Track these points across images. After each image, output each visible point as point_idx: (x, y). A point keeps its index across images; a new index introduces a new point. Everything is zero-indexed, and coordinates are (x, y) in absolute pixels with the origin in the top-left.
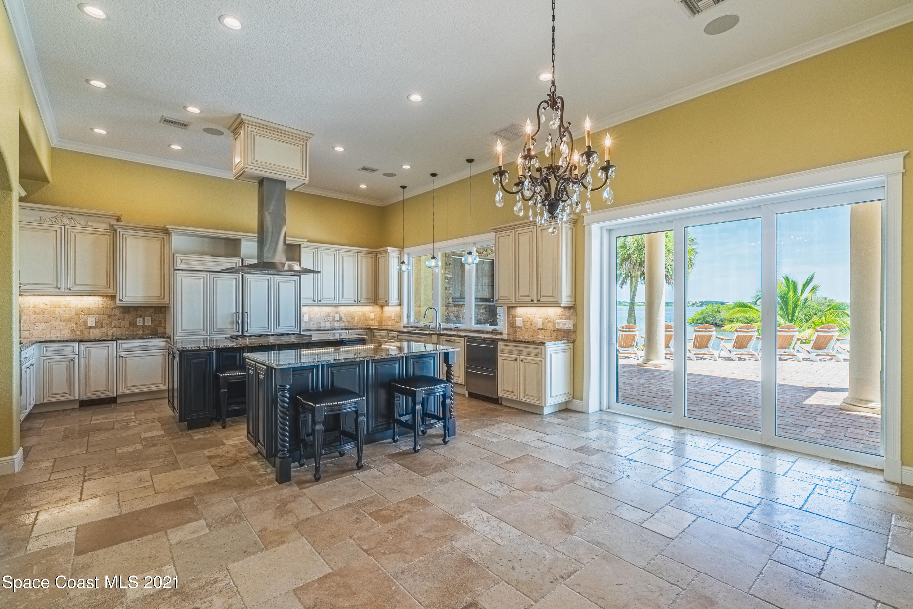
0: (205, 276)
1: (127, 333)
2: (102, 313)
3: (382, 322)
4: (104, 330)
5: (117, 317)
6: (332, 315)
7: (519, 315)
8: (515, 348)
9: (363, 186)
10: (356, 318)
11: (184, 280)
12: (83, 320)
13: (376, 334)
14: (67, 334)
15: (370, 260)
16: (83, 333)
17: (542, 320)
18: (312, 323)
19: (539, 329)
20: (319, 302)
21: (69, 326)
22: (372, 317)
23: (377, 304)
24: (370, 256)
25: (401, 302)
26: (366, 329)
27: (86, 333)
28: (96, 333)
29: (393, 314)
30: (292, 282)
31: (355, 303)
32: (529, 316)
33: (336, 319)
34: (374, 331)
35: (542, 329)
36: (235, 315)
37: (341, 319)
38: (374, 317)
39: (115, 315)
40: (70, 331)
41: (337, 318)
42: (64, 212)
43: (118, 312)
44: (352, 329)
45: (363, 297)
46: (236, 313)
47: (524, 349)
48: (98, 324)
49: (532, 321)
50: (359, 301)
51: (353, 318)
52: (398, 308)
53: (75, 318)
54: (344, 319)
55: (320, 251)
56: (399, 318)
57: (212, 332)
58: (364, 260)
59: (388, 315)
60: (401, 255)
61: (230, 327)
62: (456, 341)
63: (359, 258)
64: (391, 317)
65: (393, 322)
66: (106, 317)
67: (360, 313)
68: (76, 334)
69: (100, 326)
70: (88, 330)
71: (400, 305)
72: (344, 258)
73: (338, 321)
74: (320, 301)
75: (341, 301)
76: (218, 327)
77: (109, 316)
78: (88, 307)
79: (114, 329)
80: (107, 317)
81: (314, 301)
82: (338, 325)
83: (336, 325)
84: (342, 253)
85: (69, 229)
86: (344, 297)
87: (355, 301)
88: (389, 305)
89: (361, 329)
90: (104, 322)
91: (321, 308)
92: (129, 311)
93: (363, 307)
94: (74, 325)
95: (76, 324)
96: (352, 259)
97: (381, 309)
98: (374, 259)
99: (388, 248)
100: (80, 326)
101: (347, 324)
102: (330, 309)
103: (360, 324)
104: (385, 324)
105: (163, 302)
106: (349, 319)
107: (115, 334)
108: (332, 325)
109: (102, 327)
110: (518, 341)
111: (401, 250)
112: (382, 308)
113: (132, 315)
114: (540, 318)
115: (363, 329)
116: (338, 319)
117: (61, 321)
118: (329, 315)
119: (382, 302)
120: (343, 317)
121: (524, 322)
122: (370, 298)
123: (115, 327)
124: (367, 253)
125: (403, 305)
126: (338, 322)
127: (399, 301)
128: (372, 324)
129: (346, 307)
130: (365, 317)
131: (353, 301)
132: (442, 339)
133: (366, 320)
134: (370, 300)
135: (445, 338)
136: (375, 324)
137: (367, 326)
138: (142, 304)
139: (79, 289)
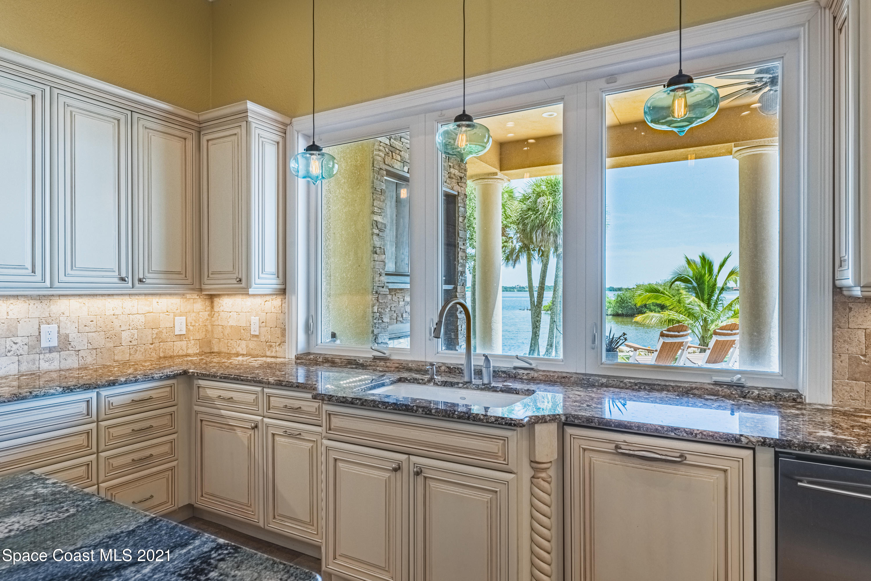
3: (211, 343)
6: (26, 329)
10: (124, 335)
13: (211, 393)
15: (178, 144)
22: (180, 328)
23: (201, 290)
25: (285, 283)
26: (168, 377)
29: (255, 320)
31: (123, 285)
33: (44, 344)
34: (202, 383)
38: (188, 330)
41: (50, 340)
44: (112, 384)
45: (155, 267)
50: (140, 281)
51: (114, 336)
52: (277, 301)
56: (279, 331)
58: (157, 140)
59: (232, 323)
60: (284, 139)
62: (691, 459)
63: (140, 133)
64: (247, 329)
65: (252, 345)
67: (140, 320)
71: (283, 292)
72: (77, 118)
73: (51, 350)
75: (62, 278)
82: (55, 365)
83: (45, 365)
86: (79, 264)
87: (123, 279)
88: (251, 291)
89: (153, 379)
93: (150, 298)
97: (208, 303)
98: (191, 144)
99: (251, 106)
101: (89, 360)
102: (17, 309)
103: (139, 356)
104: (224, 350)
106: (99, 340)
108: (25, 367)
111: (287, 120)
112: (212, 302)
115: (161, 379)
116: (55, 343)
118: (11, 333)
119: (210, 287)
120: (72, 336)
122: (178, 269)
124: (164, 118)
125: (295, 292)
126: (55, 355)
127: (280, 281)
128: (181, 353)
129: (85, 300)
130: (156, 331)
131: (116, 280)
132: (585, 444)
133: (159, 338)
134: (177, 276)
135: (610, 441)
136: (190, 351)
137: (165, 357)
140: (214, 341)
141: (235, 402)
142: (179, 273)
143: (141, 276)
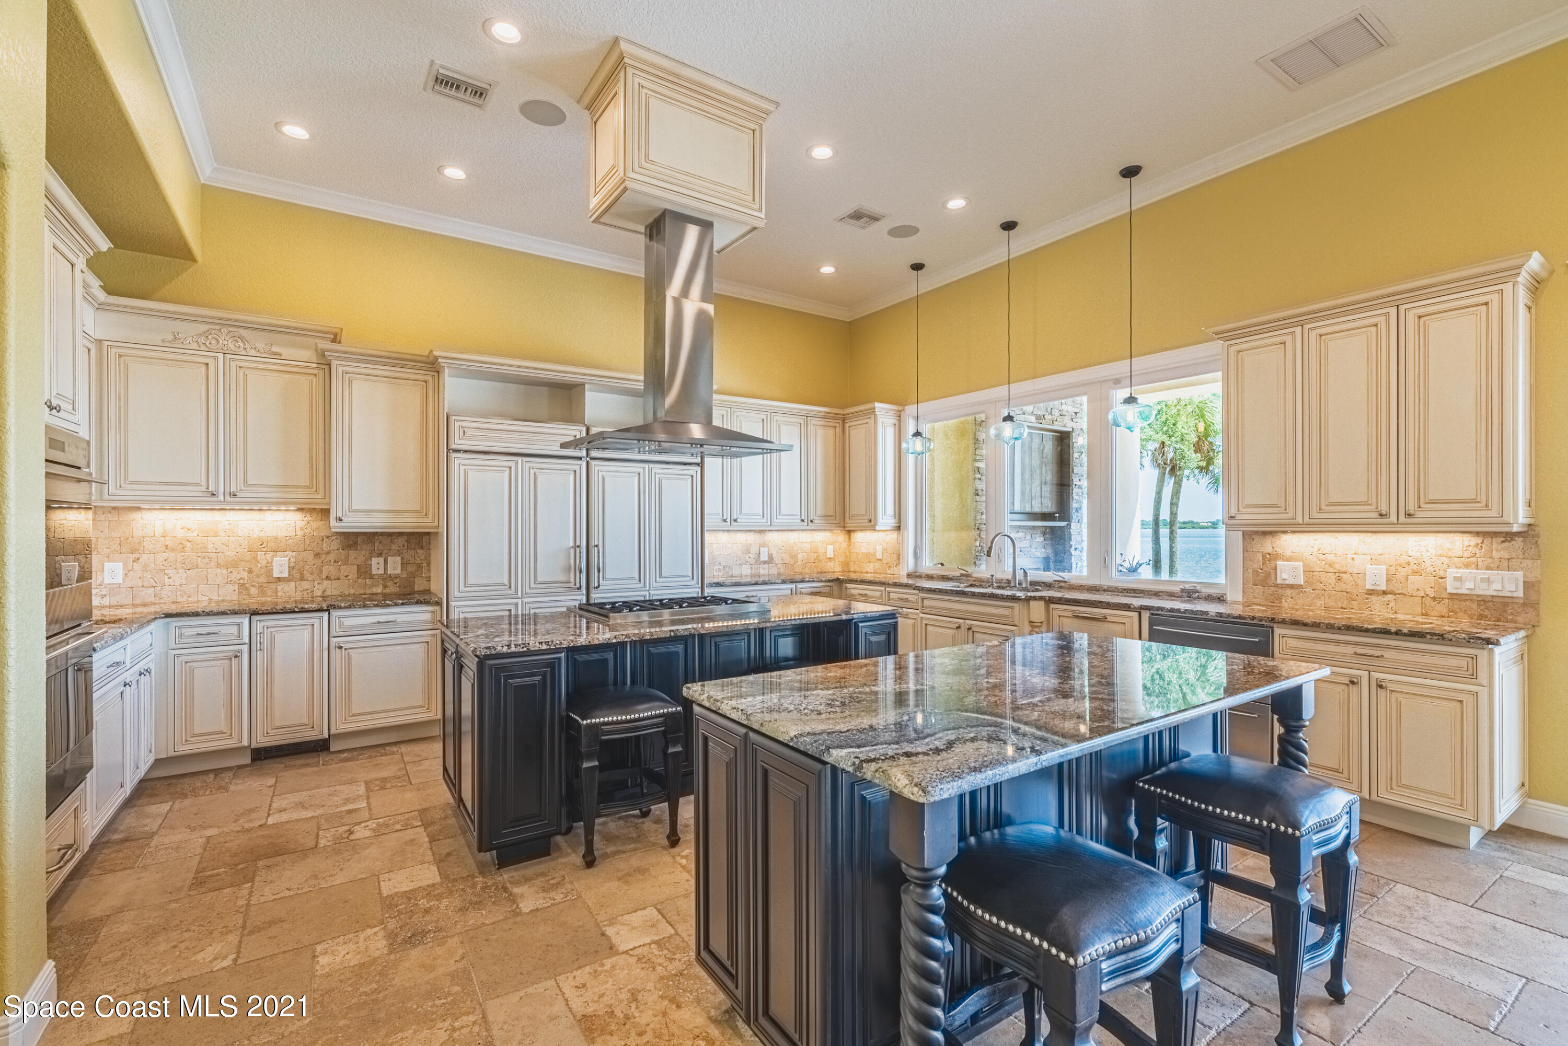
0: (512, 464)
1: (352, 591)
2: (302, 548)
3: (848, 564)
4: (305, 585)
5: (332, 557)
6: (754, 550)
7: (1288, 553)
8: (1350, 650)
9: (828, 270)
10: (800, 556)
11: (471, 475)
12: (264, 563)
13: (854, 592)
14: (229, 596)
15: (831, 432)
16: (263, 593)
17: (1384, 567)
18: (716, 567)
19: (1371, 592)
20: (733, 523)
21: (235, 576)
22: (830, 554)
23: (844, 527)
24: (831, 424)
25: (899, 522)
26: (829, 581)
27: (269, 592)
28: (289, 593)
29: (879, 548)
30: (687, 480)
31: (803, 524)
32: (1330, 558)
33: (762, 559)
34: (849, 585)
35: (1384, 593)
36: (573, 551)
37: (770, 560)
38: (835, 555)
39: (328, 553)
40: (236, 587)
41: (764, 557)
42: (225, 323)
43: (335, 544)
45: (819, 513)
46: (577, 547)
47: (1388, 654)
48: (294, 572)
49: (1343, 569)
50: (812, 521)
51: (794, 557)
52: (894, 535)
53: (248, 558)
54: (777, 559)
55: (736, 413)
56: (895, 557)
57: (528, 590)
58: (820, 432)
59: (864, 550)
60: (899, 421)
61: (562, 578)
62: (1109, 618)
63: (811, 428)
64: (874, 555)
65: (877, 566)
66: (309, 556)
67: (807, 547)
68: (249, 594)
69: (298, 576)
70: (273, 586)
71: (898, 528)
72: (783, 427)
73: (765, 562)
74: (735, 520)
75: (775, 521)
76: (540, 579)
77: (317, 555)
78: (274, 534)
79: (326, 582)
80: (312, 557)
81: (725, 521)
82: (767, 572)
83: (762, 572)
84: (778, 418)
85: (234, 360)
86: (782, 512)
87: (803, 521)
88: (877, 528)
89: (821, 581)
90: (307, 567)
91: (732, 534)
92: (356, 543)
93: (813, 532)
94: (245, 575)
95: (250, 571)
96: (797, 429)
97: (847, 536)
98: (839, 430)
99: (877, 405)
100: (258, 576)
101: (782, 570)
102: (751, 538)
103: (807, 570)
104: (858, 569)
105: (424, 523)
106: (787, 559)
107: (328, 593)
108: (753, 572)
109: (302, 579)
110: (1367, 630)
111: (901, 408)
112: (850, 536)
113: (363, 553)
114: (1373, 561)
115: (826, 581)
116: (766, 559)
117: (218, 566)
118: (748, 552)
119: (850, 525)
120: (775, 555)
121: (1308, 571)
123: (328, 578)
124: (825, 417)
125: (906, 528)
126: (766, 566)
127: (897, 520)
128: (830, 570)
129: (780, 533)
130: (816, 554)
131: (799, 521)
132: (1060, 613)
133: (818, 560)
134: (832, 518)
135: (1071, 610)
136: (836, 570)
137: (821, 572)
138: (382, 527)
139: (254, 495)
140: (851, 564)
141: (869, 597)
142: (832, 516)
143: (812, 518)
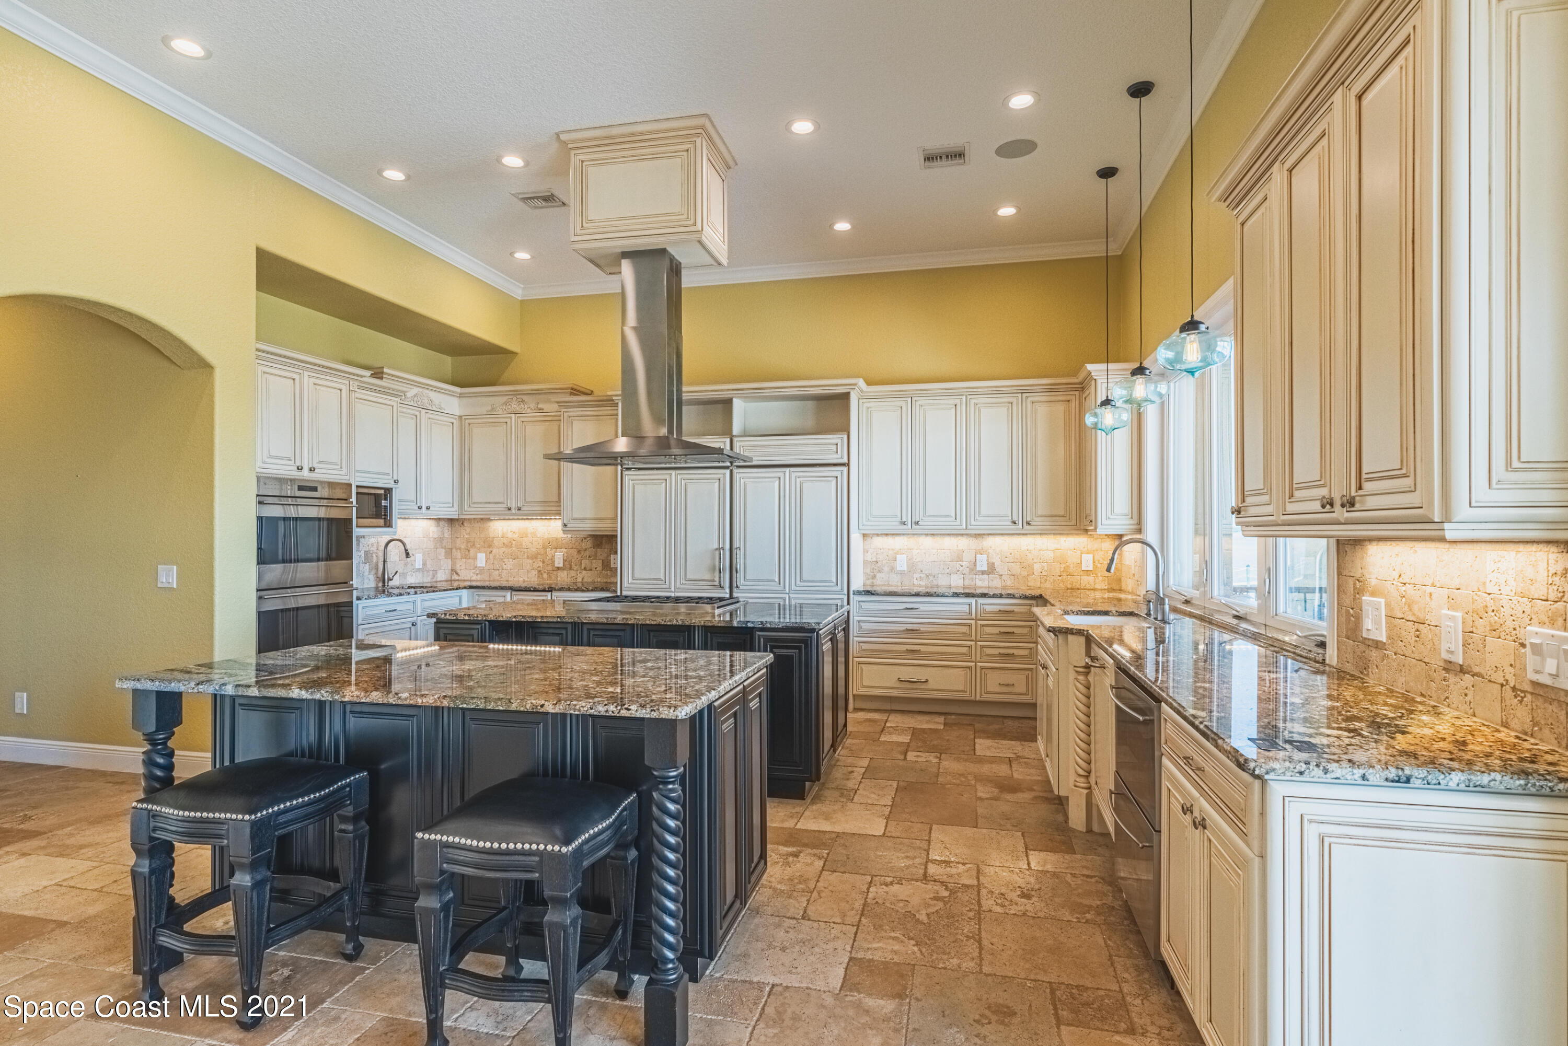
0: (668, 477)
1: (599, 580)
2: (570, 547)
3: (1120, 580)
4: (573, 573)
5: (587, 553)
6: (968, 557)
7: (1375, 582)
9: (1007, 211)
10: (1037, 568)
12: (550, 557)
14: (531, 579)
15: (1060, 408)
16: (550, 577)
17: (1459, 615)
18: (916, 576)
19: (1449, 667)
20: (914, 526)
21: (536, 565)
24: (1061, 398)
25: (1140, 523)
26: (1025, 598)
27: (553, 577)
28: (563, 578)
29: (1133, 559)
30: (830, 481)
31: (1014, 527)
32: (1410, 591)
33: (979, 568)
35: (1455, 669)
36: (717, 552)
37: (991, 570)
39: (585, 550)
40: (536, 573)
41: (982, 566)
42: (516, 393)
43: (588, 544)
44: (984, 595)
45: (1040, 513)
46: (721, 548)
48: (566, 563)
49: (1421, 616)
50: (1028, 524)
51: (1029, 568)
53: (542, 553)
54: (1000, 568)
55: (918, 403)
57: (679, 585)
58: (1042, 410)
61: (708, 577)
63: (1028, 406)
66: (574, 552)
67: (1049, 555)
68: (543, 578)
69: (568, 566)
70: (555, 573)
71: (1138, 532)
72: (983, 411)
73: (983, 573)
74: (917, 523)
75: (973, 522)
76: (689, 577)
77: (579, 552)
78: (555, 536)
79: (584, 572)
80: (576, 553)
81: (904, 523)
82: (986, 584)
83: (979, 583)
84: (977, 401)
85: (519, 417)
86: (983, 512)
87: (1014, 523)
88: (1099, 532)
89: (1014, 597)
90: (573, 560)
91: (938, 539)
92: (601, 543)
94: (541, 564)
95: (543, 562)
96: (1003, 411)
98: (1068, 407)
100: (548, 565)
101: (1009, 583)
102: (962, 543)
103: (1048, 585)
106: (1017, 569)
107: (585, 580)
108: (967, 583)
109: (571, 569)
113: (606, 550)
114: (1451, 605)
115: (1020, 598)
116: (985, 569)
117: (528, 557)
118: (959, 559)
120: (997, 564)
121: (1391, 617)
122: (1062, 513)
123: (585, 569)
124: (1052, 389)
126: (985, 576)
127: (1135, 521)
128: (1088, 586)
129: (1006, 538)
130: (1063, 566)
131: (1009, 523)
133: (1066, 571)
134: (1061, 519)
136: (1098, 586)
137: (1072, 589)
138: (609, 531)
139: (531, 509)
142: (1063, 516)
143: (1029, 519)
